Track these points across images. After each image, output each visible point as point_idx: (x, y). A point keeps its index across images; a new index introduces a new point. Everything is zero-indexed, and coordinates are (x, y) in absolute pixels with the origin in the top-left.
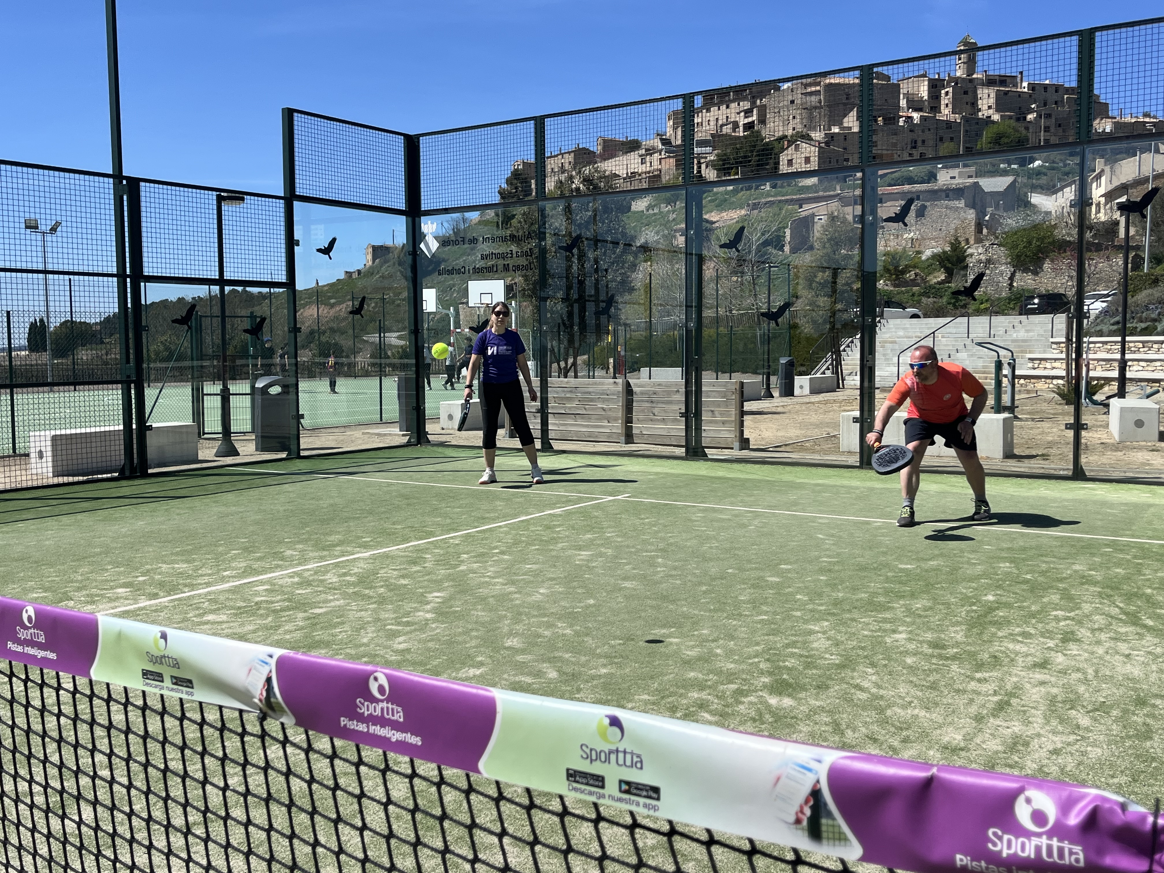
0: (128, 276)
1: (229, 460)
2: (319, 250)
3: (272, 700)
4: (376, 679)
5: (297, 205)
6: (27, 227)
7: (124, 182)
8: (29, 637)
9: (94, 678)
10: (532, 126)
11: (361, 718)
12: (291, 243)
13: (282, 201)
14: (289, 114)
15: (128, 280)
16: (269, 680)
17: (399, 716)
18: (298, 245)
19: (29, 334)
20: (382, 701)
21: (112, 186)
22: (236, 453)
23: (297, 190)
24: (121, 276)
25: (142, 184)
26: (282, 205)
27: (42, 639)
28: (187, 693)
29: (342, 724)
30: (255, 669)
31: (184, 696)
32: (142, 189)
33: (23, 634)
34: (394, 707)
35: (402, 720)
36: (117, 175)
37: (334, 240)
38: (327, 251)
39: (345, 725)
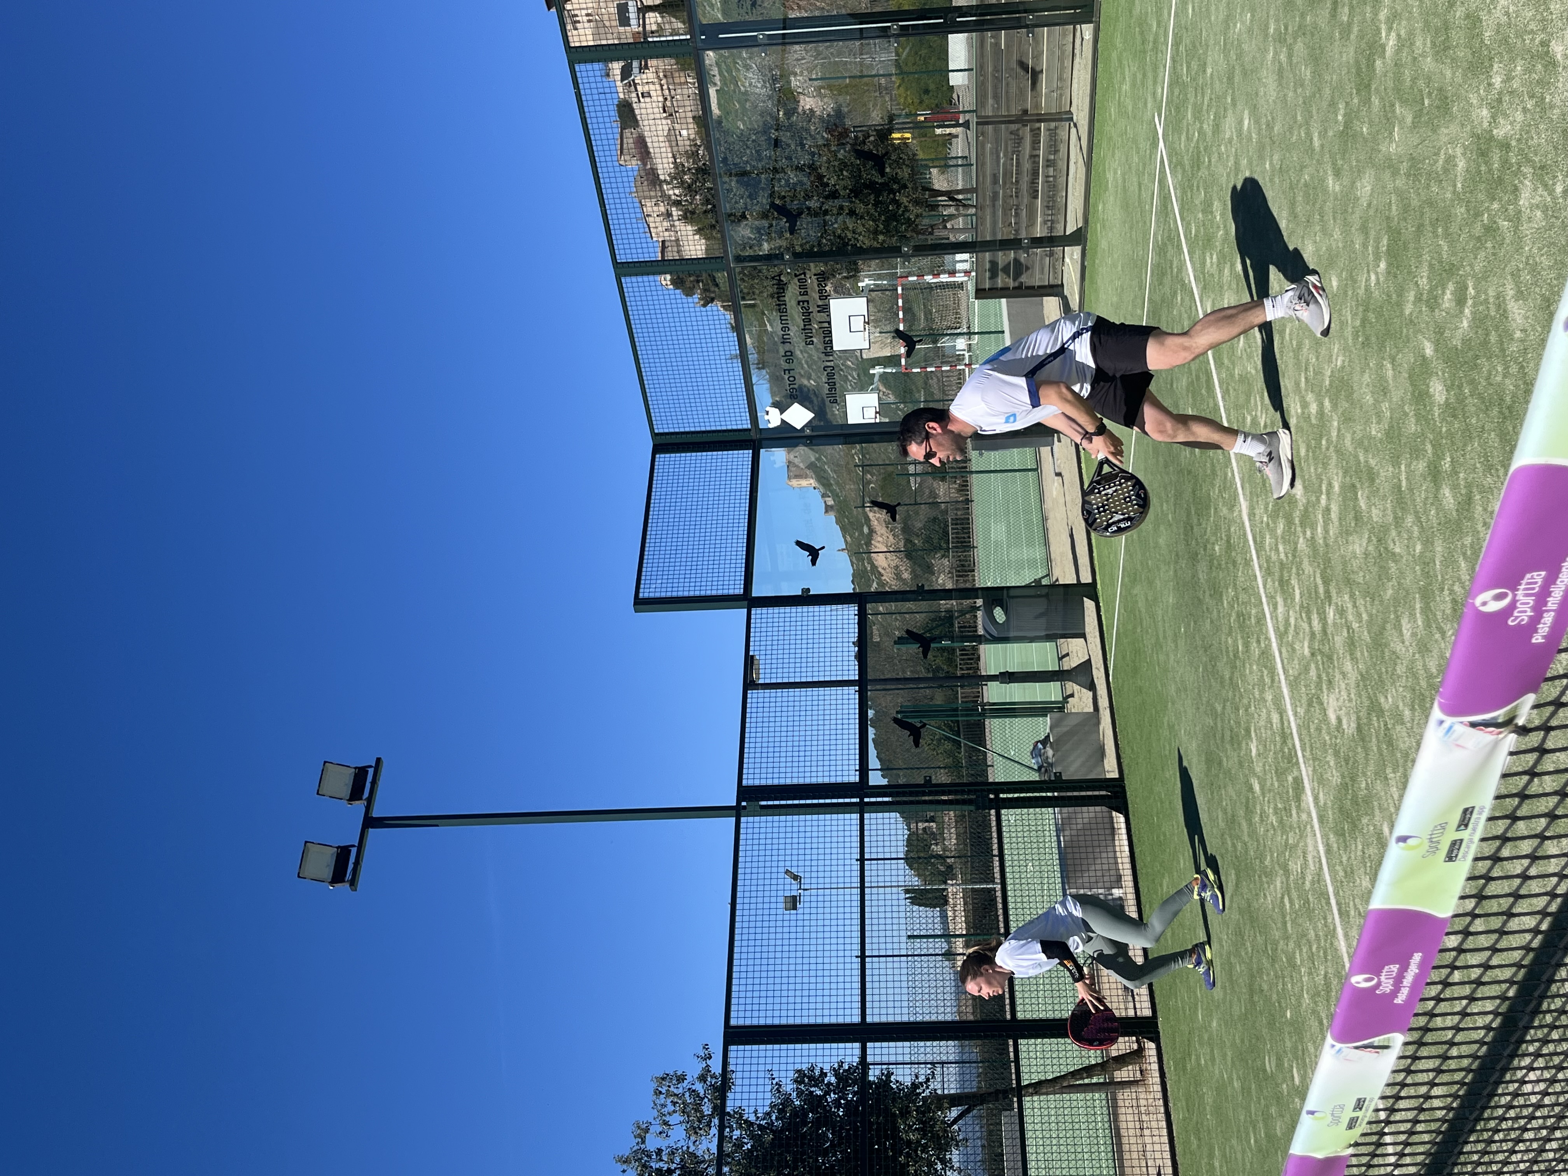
0: (862, 800)
1: (1098, 675)
2: (814, 562)
3: (1500, 720)
4: (1484, 604)
5: (757, 591)
6: (795, 908)
7: (744, 804)
8: (1391, 981)
9: (1450, 914)
10: (628, 279)
11: (1536, 619)
12: (806, 599)
13: (753, 611)
14: (642, 603)
15: (866, 800)
16: (1473, 725)
17: (1539, 577)
18: (808, 590)
19: (926, 906)
20: (1515, 596)
21: (751, 819)
22: (1088, 664)
23: (737, 592)
24: (862, 809)
25: (744, 783)
26: (759, 610)
27: (1395, 968)
28: (1480, 813)
29: (1541, 640)
30: (1457, 740)
31: (1484, 816)
32: (750, 783)
33: (1387, 986)
34: (1524, 582)
35: (1543, 573)
36: (737, 812)
37: (799, 544)
38: (814, 553)
39: (1544, 637)
